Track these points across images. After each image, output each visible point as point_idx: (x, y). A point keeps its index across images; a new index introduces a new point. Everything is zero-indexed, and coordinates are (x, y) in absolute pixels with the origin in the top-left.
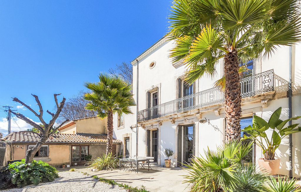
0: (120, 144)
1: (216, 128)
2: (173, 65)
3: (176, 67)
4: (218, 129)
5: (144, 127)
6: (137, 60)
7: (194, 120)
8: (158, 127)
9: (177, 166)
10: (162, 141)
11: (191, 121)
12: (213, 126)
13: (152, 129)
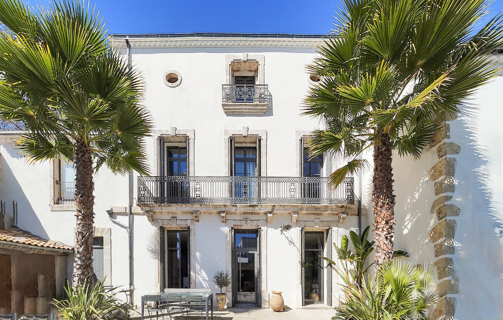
0: (67, 254)
1: (290, 241)
2: (223, 105)
3: (229, 113)
4: (294, 244)
5: (153, 220)
6: (127, 42)
7: (260, 223)
8: (189, 223)
9: (231, 306)
10: (198, 254)
11: (255, 223)
12: (287, 238)
13: (173, 226)
